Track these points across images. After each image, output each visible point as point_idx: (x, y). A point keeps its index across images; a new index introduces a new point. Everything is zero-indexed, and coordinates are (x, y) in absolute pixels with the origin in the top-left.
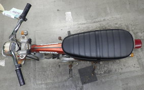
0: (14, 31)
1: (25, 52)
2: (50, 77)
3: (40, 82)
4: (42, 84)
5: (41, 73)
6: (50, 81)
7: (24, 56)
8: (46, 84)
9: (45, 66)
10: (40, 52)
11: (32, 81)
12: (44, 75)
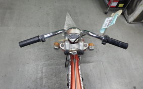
0: (88, 32)
1: (67, 48)
2: (50, 81)
3: (44, 71)
4: (42, 73)
5: (54, 71)
6: (44, 83)
7: (63, 48)
8: (41, 78)
9: (62, 76)
10: (70, 67)
11: (46, 62)
12: (52, 75)
